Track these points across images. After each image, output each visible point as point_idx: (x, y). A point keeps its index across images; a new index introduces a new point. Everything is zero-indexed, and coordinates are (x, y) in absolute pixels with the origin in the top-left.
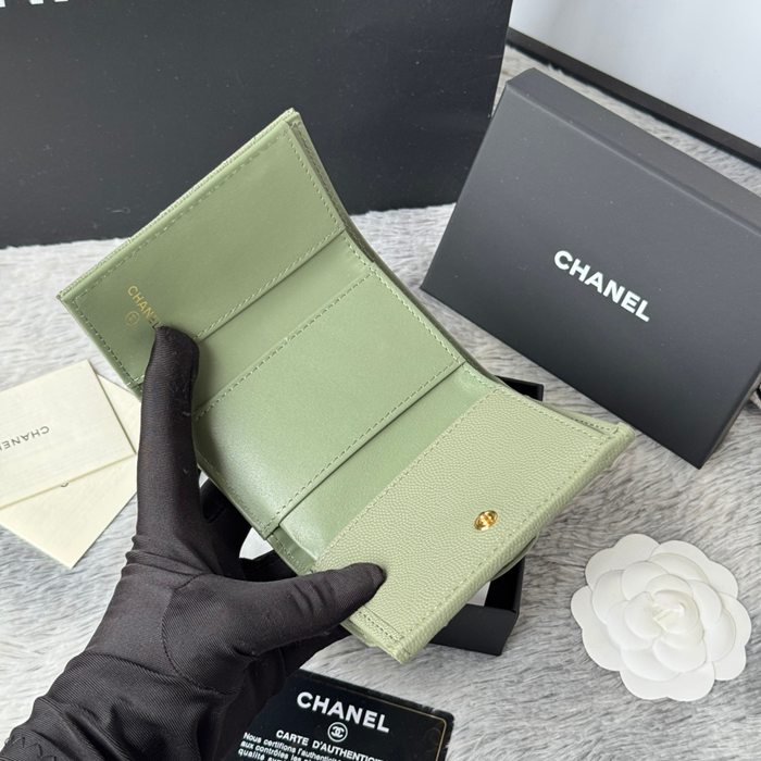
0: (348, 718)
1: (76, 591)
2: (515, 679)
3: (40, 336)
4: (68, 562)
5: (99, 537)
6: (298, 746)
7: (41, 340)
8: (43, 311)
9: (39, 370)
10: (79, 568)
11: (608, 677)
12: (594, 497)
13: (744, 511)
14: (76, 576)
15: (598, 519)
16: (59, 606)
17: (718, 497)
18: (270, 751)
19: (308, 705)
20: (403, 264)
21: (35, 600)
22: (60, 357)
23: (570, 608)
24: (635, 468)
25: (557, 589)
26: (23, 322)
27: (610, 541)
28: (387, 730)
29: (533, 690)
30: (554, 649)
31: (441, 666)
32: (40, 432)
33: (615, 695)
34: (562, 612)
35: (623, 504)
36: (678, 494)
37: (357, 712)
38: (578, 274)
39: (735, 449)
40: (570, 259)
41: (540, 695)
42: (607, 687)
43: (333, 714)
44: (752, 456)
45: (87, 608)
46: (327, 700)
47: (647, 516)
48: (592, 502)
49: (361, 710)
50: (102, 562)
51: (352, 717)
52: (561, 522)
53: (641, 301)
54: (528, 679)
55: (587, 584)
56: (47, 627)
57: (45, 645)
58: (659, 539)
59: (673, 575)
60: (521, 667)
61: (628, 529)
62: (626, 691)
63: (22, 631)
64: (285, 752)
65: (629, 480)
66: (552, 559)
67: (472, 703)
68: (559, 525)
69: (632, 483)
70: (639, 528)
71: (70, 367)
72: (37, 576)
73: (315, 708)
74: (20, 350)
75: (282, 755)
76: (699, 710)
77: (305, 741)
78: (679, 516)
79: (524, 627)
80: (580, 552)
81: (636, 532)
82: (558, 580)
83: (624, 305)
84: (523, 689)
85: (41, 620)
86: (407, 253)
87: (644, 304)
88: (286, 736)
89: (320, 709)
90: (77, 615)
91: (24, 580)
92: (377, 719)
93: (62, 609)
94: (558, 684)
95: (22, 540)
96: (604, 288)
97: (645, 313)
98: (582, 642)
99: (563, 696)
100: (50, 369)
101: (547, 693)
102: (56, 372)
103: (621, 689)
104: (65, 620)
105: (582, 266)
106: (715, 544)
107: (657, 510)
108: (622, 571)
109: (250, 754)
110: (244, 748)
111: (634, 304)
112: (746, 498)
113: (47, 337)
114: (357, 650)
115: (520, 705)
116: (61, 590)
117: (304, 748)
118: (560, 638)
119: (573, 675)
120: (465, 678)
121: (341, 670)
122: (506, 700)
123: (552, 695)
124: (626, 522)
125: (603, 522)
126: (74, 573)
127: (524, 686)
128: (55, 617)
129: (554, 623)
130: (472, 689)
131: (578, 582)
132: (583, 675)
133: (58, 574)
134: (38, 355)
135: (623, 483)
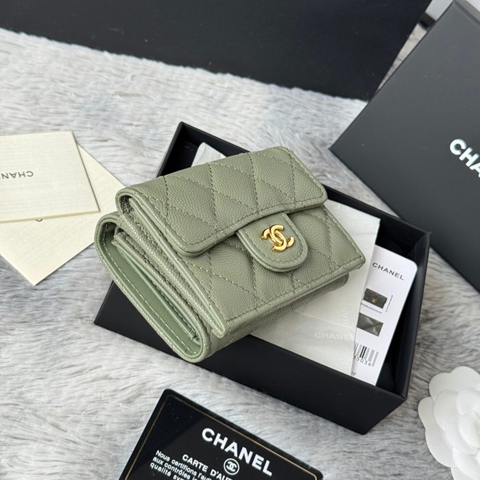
0: (241, 457)
1: (36, 304)
2: (372, 455)
3: (37, 103)
5: (60, 268)
6: (199, 470)
7: (37, 106)
8: (42, 86)
9: (32, 129)
10: (42, 286)
11: (443, 470)
12: (440, 332)
14: (38, 292)
15: (442, 349)
16: (21, 312)
18: (176, 470)
19: (210, 439)
20: (316, 130)
22: (49, 124)
23: (417, 410)
24: (471, 318)
26: (25, 89)
27: (448, 367)
28: (270, 474)
29: (387, 467)
30: (404, 439)
32: (26, 174)
34: (412, 412)
35: (461, 342)
37: (248, 454)
38: (466, 160)
40: (463, 147)
41: (392, 473)
43: (229, 451)
45: (44, 319)
46: (226, 439)
47: (477, 355)
48: (439, 335)
49: (251, 453)
50: (61, 287)
51: (244, 457)
54: (384, 457)
55: (430, 396)
56: (8, 327)
60: (378, 447)
61: (462, 361)
64: (188, 474)
65: (466, 326)
67: (340, 467)
69: (468, 329)
70: (470, 364)
71: (57, 133)
72: (7, 284)
73: (215, 443)
74: (18, 109)
75: (185, 475)
77: (205, 468)
80: (426, 370)
81: (467, 366)
84: (378, 465)
85: (4, 320)
86: (320, 123)
88: (190, 460)
89: (219, 444)
90: (33, 323)
92: (264, 464)
93: (23, 315)
94: (405, 467)
98: (424, 439)
100: (40, 130)
101: (396, 472)
102: (45, 134)
104: (23, 325)
105: (472, 154)
108: (456, 393)
109: (160, 469)
110: (155, 463)
113: (43, 106)
114: (256, 404)
115: (377, 477)
116: (25, 300)
117: (203, 473)
118: (410, 431)
119: (417, 463)
120: (336, 446)
121: (241, 417)
122: (366, 470)
123: (400, 474)
124: (462, 356)
125: (446, 352)
126: (36, 290)
127: (380, 463)
128: (16, 320)
129: (406, 419)
130: (340, 456)
131: (424, 392)
132: (424, 464)
133: (23, 287)
134: (32, 117)
135: (461, 327)
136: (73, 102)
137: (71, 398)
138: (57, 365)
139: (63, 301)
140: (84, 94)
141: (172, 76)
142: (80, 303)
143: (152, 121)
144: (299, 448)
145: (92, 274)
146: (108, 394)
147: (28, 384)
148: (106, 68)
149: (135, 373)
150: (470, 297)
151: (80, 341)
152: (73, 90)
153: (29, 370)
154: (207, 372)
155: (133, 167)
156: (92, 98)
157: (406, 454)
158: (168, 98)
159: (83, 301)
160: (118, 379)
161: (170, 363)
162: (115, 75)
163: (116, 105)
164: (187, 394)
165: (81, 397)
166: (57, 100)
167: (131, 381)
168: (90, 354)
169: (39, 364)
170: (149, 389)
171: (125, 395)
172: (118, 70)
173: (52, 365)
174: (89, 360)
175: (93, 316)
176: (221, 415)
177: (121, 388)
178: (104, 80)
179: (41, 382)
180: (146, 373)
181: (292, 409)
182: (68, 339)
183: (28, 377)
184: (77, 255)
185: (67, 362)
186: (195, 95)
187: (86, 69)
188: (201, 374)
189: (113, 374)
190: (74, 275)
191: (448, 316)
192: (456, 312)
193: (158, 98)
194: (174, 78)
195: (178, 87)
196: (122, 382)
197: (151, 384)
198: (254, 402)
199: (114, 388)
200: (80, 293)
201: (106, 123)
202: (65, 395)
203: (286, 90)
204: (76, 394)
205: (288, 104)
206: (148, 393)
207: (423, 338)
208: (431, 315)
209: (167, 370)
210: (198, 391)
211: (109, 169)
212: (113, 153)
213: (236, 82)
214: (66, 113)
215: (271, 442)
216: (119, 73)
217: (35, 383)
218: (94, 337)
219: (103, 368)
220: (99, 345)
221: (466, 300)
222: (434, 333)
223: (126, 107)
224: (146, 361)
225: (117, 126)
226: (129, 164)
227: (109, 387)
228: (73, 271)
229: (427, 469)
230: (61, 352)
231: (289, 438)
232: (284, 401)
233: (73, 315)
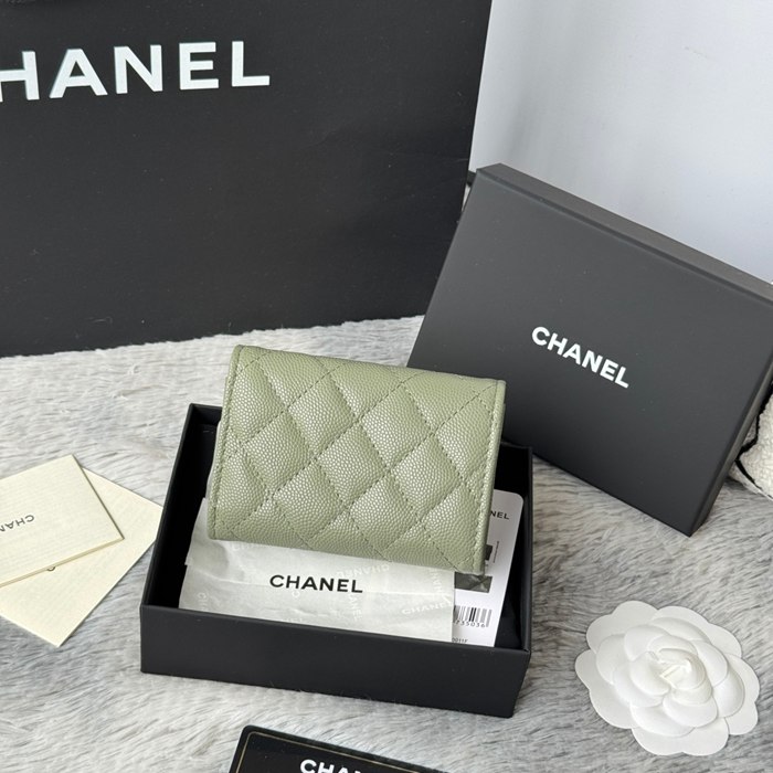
1: (64, 668)
2: (524, 738)
3: (23, 434)
4: (56, 641)
5: (88, 617)
7: (25, 437)
8: (26, 412)
9: (23, 465)
10: (68, 646)
11: (621, 734)
12: (587, 567)
13: (737, 576)
14: (65, 654)
15: (594, 587)
16: (48, 682)
17: (711, 563)
19: (313, 772)
21: (22, 677)
22: (43, 453)
23: (574, 670)
24: (624, 539)
25: (560, 653)
26: (6, 422)
27: (608, 608)
29: (545, 748)
30: (561, 709)
31: (448, 728)
32: (25, 520)
33: (630, 752)
34: (567, 674)
35: (617, 571)
36: (671, 561)
38: (556, 348)
39: (722, 520)
40: (547, 334)
41: (553, 753)
42: (620, 744)
44: (739, 526)
45: (78, 683)
46: (332, 767)
47: (643, 582)
48: (586, 570)
50: (91, 640)
52: (557, 590)
53: (619, 368)
54: (538, 737)
55: (589, 649)
56: (36, 703)
57: (34, 720)
58: (657, 605)
59: (676, 637)
61: (624, 596)
62: (639, 748)
63: (9, 706)
65: (621, 550)
66: (552, 624)
67: (482, 762)
68: (557, 594)
69: (622, 554)
70: (636, 595)
71: (55, 461)
72: (25, 654)
76: (716, 762)
78: (674, 582)
79: (530, 689)
80: (579, 618)
81: (633, 599)
82: (559, 644)
83: (603, 374)
84: (534, 748)
85: (29, 695)
86: (384, 356)
87: (623, 370)
90: (66, 690)
91: (11, 657)
93: (51, 685)
94: (570, 742)
95: (7, 622)
96: (582, 359)
97: (623, 380)
98: (590, 702)
99: (576, 754)
100: (34, 464)
101: (559, 752)
102: (39, 467)
103: (634, 746)
104: (53, 696)
105: (559, 339)
106: (713, 608)
107: (650, 577)
108: (622, 636)
111: (612, 371)
112: (739, 563)
113: (31, 434)
114: (361, 715)
115: (533, 764)
116: (50, 667)
118: (567, 698)
119: (584, 734)
120: (473, 739)
121: (346, 736)
122: (518, 759)
123: (564, 754)
124: (622, 589)
125: (599, 589)
126: (61, 651)
127: (535, 745)
128: (42, 692)
129: (560, 684)
130: (482, 749)
131: (580, 646)
132: (594, 733)
133: (45, 652)
134: (21, 452)
135: (615, 553)
136: (68, 419)
137: (128, 765)
138: (103, 733)
139: (96, 655)
140: (78, 407)
141: (184, 354)
142: (118, 653)
143: (169, 414)
144: (425, 753)
145: (127, 615)
146: (173, 750)
147: (73, 763)
148: (101, 369)
149: (201, 717)
150: (620, 514)
151: (126, 697)
152: (64, 405)
153: (71, 747)
154: (292, 692)
155: (155, 475)
156: (90, 408)
157: (569, 726)
158: (185, 380)
159: (121, 649)
160: (181, 729)
161: (242, 694)
162: (113, 373)
163: (121, 408)
164: (273, 726)
165: (140, 761)
166: (48, 423)
167: (199, 728)
168: (142, 709)
169: (80, 736)
170: (224, 732)
171: (194, 745)
172: (116, 365)
173: (97, 734)
174: (142, 715)
175: (137, 663)
176: (321, 740)
177: (186, 739)
178: (101, 383)
179: (87, 757)
180: (215, 714)
181: (410, 709)
182: (112, 698)
183: (71, 755)
184: (106, 597)
185: (115, 726)
186: (218, 367)
187: (76, 376)
188: (284, 697)
189: (174, 725)
190: (104, 621)
191: (596, 544)
192: (605, 537)
193: (173, 383)
194: (188, 356)
195: (195, 364)
196: (187, 731)
197: (223, 725)
198: (358, 713)
199: (177, 741)
200: (115, 641)
201: (113, 433)
202: (119, 764)
203: (334, 328)
204: (133, 760)
205: (338, 344)
206: (222, 737)
207: (567, 581)
208: (571, 550)
209: (240, 703)
210: (284, 719)
211: (127, 485)
212: (127, 465)
213: (266, 338)
214: (61, 435)
215: (390, 756)
216: (117, 369)
217: (80, 760)
218: (142, 689)
219: (161, 721)
220: (152, 695)
221: (616, 519)
222: (579, 570)
223: (135, 406)
224: (213, 699)
225: (127, 432)
226: (150, 473)
227: (171, 741)
228: (102, 617)
229: (600, 737)
230: (105, 716)
231: (410, 745)
232: (398, 703)
233: (112, 669)
